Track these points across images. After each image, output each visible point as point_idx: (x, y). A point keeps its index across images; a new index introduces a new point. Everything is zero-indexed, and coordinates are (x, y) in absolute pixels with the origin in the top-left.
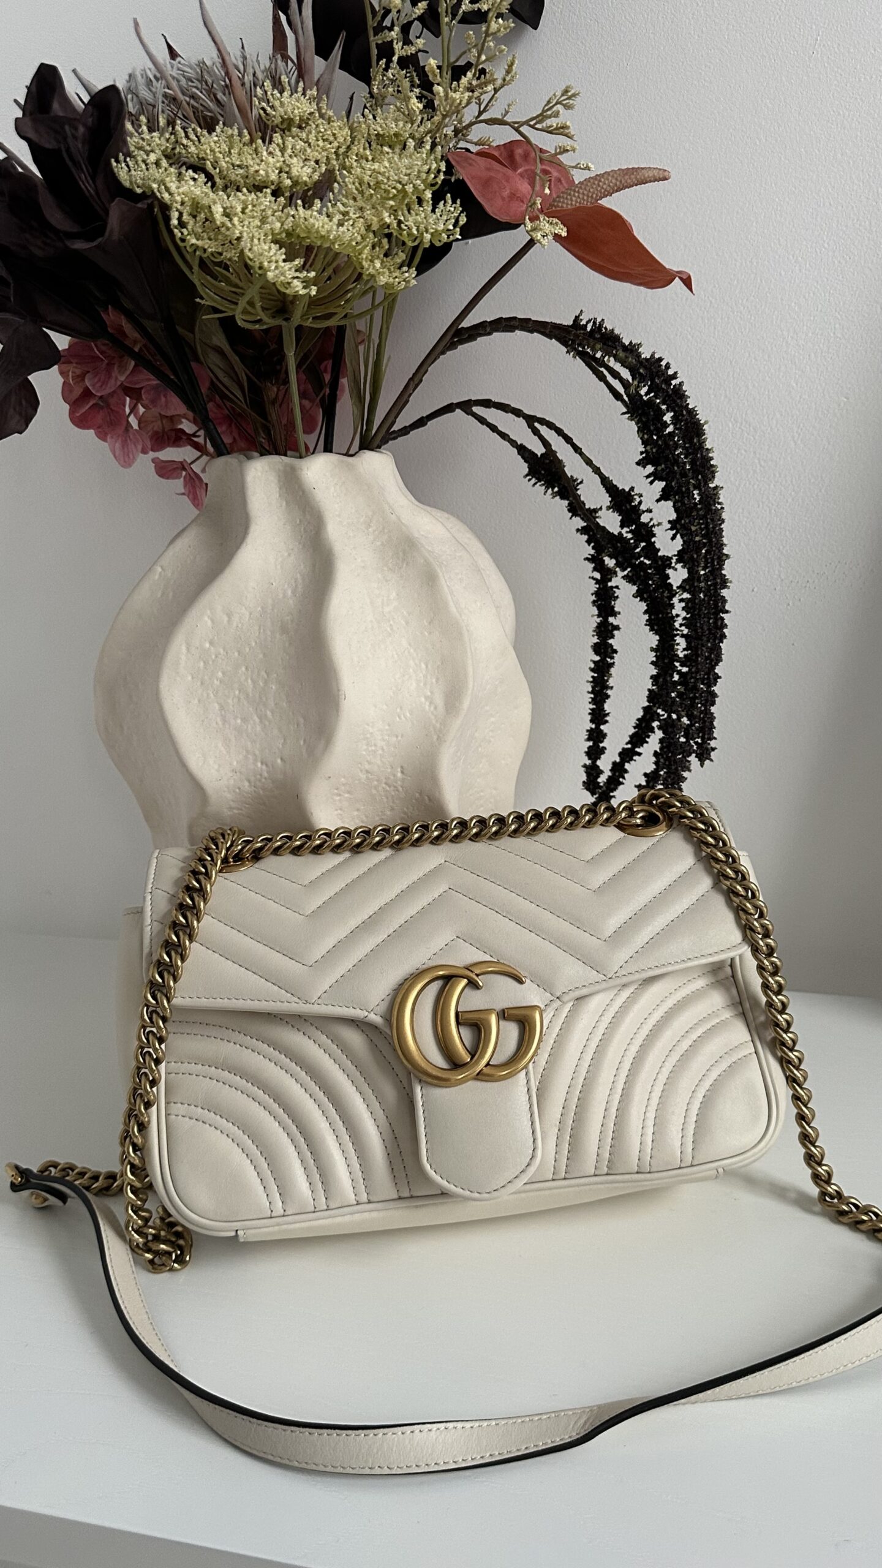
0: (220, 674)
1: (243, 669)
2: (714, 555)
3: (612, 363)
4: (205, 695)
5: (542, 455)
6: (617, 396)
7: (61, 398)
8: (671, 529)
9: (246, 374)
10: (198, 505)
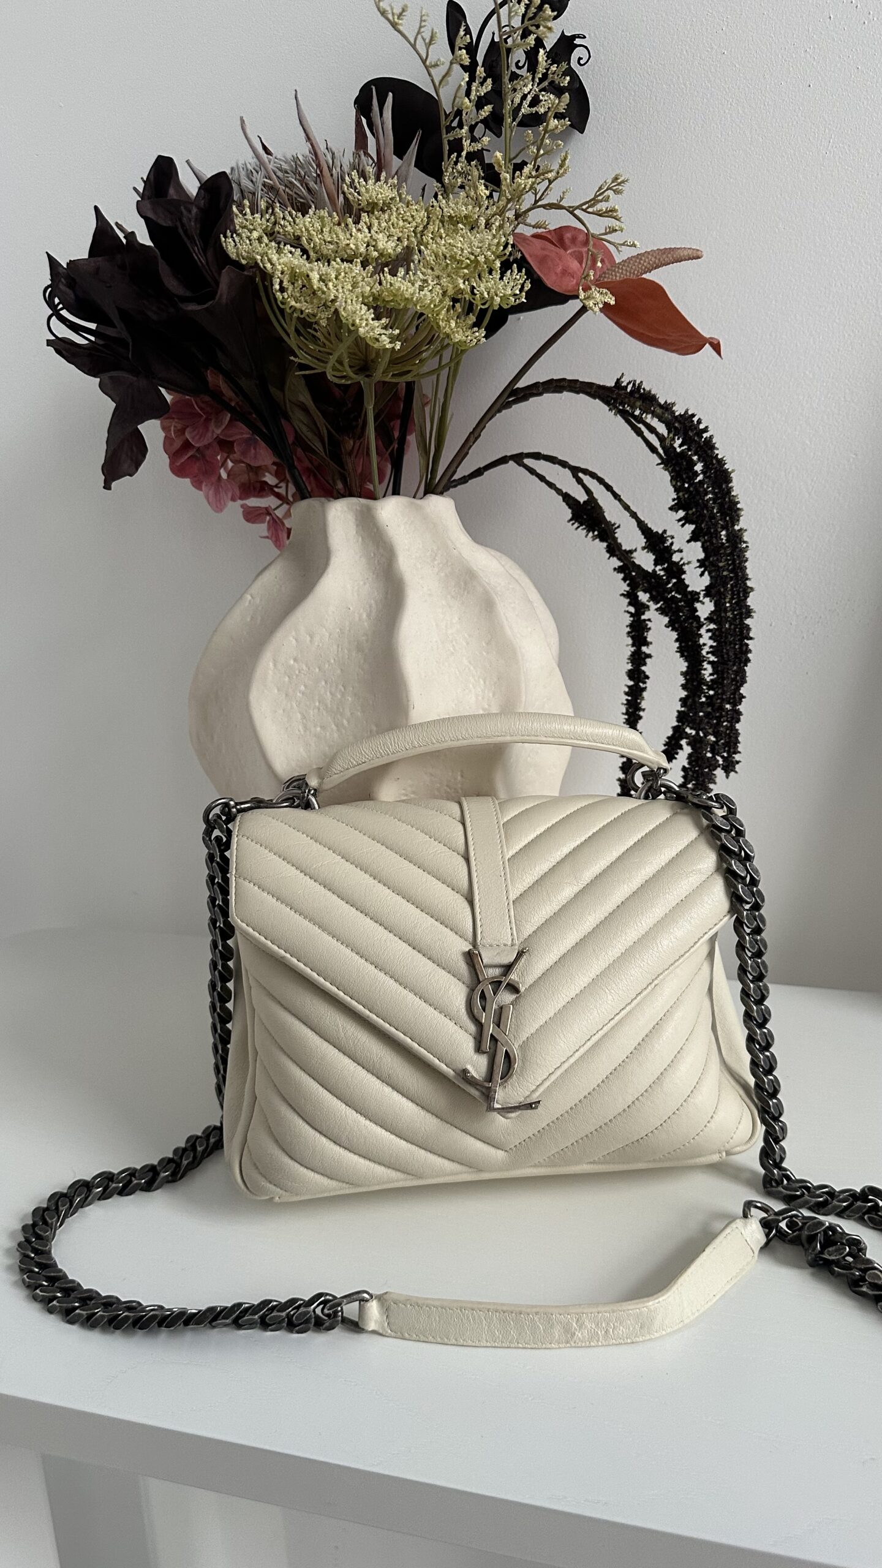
0: (302, 688)
1: (323, 683)
2: (740, 587)
3: (649, 419)
4: (289, 705)
5: (584, 502)
6: (653, 449)
7: (163, 450)
8: (700, 567)
9: (327, 429)
10: (280, 546)
